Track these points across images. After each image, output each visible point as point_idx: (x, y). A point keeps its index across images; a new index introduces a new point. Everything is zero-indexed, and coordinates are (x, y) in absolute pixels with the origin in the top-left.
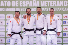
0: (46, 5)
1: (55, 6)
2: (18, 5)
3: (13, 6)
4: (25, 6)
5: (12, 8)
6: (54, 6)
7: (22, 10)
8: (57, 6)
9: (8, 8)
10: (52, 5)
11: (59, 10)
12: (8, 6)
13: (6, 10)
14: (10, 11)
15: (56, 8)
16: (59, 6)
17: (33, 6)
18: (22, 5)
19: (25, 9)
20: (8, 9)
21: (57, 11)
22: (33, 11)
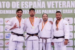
0: (54, 6)
1: (65, 7)
2: (19, 6)
3: (13, 7)
4: (27, 7)
5: (12, 10)
6: (63, 7)
7: (24, 12)
8: (67, 7)
9: (6, 10)
10: (61, 6)
11: (69, 12)
12: (7, 7)
13: (5, 13)
14: (10, 13)
15: (66, 10)
16: (70, 7)
17: (38, 8)
18: (24, 6)
19: (27, 12)
20: (7, 12)
21: (68, 14)
22: (37, 14)
